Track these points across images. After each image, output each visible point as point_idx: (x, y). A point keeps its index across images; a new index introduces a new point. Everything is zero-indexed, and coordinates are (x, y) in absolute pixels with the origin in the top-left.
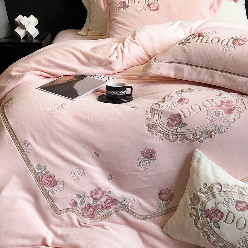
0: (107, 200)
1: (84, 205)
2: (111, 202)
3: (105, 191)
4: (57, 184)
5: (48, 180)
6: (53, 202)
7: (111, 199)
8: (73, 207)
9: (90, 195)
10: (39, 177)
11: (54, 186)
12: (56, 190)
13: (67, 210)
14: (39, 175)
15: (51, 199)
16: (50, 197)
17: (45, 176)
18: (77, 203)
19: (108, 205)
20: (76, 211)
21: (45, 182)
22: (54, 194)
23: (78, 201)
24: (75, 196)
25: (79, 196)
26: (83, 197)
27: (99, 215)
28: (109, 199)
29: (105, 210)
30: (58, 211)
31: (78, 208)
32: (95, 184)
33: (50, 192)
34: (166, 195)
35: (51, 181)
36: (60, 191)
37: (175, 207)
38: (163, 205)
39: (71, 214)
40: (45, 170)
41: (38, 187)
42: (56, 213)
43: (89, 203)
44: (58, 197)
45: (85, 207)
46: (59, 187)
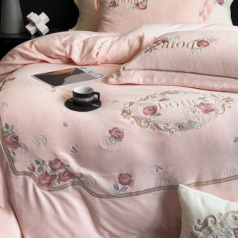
0: (65, 173)
1: (41, 172)
2: (69, 175)
3: (64, 164)
4: (19, 146)
5: (12, 141)
6: (13, 162)
7: (69, 172)
8: (31, 172)
9: (49, 164)
10: (5, 136)
11: (16, 148)
13: (25, 173)
14: (5, 134)
15: (12, 159)
16: (11, 157)
17: (10, 136)
18: (35, 169)
19: (66, 177)
20: (32, 176)
21: (9, 142)
22: (15, 155)
23: (37, 167)
24: (34, 162)
25: (38, 162)
26: (41, 164)
27: (55, 185)
28: (67, 172)
29: (62, 182)
30: (16, 172)
31: (34, 174)
32: (55, 154)
33: (11, 153)
34: (126, 179)
35: (14, 142)
36: (20, 154)
37: (132, 193)
38: (120, 188)
39: (28, 177)
40: (11, 130)
41: (2, 146)
42: (13, 174)
43: (46, 171)
44: (18, 159)
45: (43, 175)
46: (20, 149)
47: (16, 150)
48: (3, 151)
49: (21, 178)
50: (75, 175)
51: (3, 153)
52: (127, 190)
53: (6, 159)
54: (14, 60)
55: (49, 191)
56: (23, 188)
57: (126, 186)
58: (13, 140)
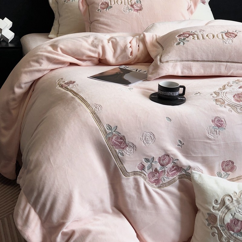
0: (173, 167)
1: (151, 169)
2: (176, 169)
3: (172, 158)
4: (127, 146)
5: (118, 142)
6: (122, 163)
7: (177, 166)
8: (141, 171)
9: (158, 161)
10: (110, 138)
11: (123, 148)
12: (125, 152)
13: (135, 173)
14: (110, 136)
15: (120, 160)
16: (119, 158)
17: (115, 137)
18: (145, 167)
19: (174, 172)
20: (143, 175)
21: (115, 143)
22: (123, 155)
23: (147, 165)
24: (143, 160)
25: (147, 160)
26: (151, 162)
27: (164, 181)
28: (175, 166)
29: (171, 177)
30: (126, 173)
31: (145, 172)
32: (164, 150)
33: (119, 154)
34: (229, 166)
35: (121, 143)
36: (129, 154)
37: (233, 178)
38: (223, 175)
39: (138, 177)
40: (116, 131)
41: (108, 148)
42: (124, 175)
43: (156, 168)
44: (127, 159)
45: (152, 172)
46: (128, 149)
47: (125, 151)
48: (110, 154)
49: (131, 178)
50: (183, 168)
51: (111, 156)
52: (229, 176)
53: (114, 161)
54: (41, 66)
55: (159, 187)
56: (134, 188)
57: (228, 173)
58: (119, 140)
